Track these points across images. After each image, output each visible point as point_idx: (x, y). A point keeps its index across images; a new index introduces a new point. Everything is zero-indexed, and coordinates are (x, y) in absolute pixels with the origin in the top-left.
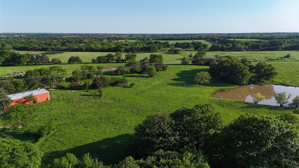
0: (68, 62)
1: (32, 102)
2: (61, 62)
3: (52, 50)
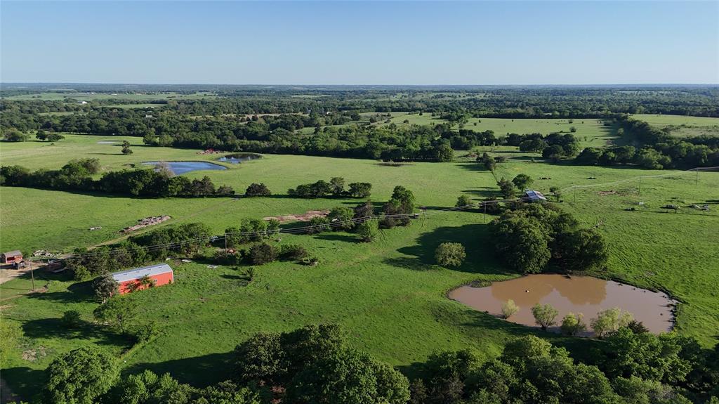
0: (246, 193)
1: (148, 285)
2: (234, 192)
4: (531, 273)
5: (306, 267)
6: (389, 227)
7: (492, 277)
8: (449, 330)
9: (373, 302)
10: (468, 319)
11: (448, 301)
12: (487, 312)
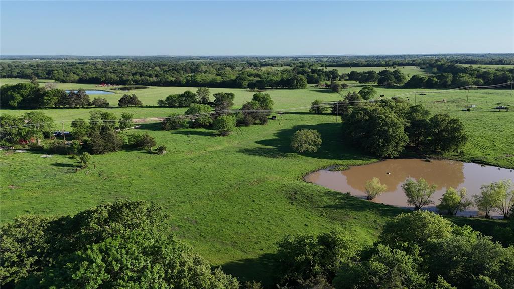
0: (119, 104)
3: (134, 84)
4: (389, 157)
5: (152, 156)
6: (247, 124)
7: (350, 162)
8: (306, 213)
9: (220, 186)
10: (328, 201)
11: (304, 184)
12: (348, 193)
